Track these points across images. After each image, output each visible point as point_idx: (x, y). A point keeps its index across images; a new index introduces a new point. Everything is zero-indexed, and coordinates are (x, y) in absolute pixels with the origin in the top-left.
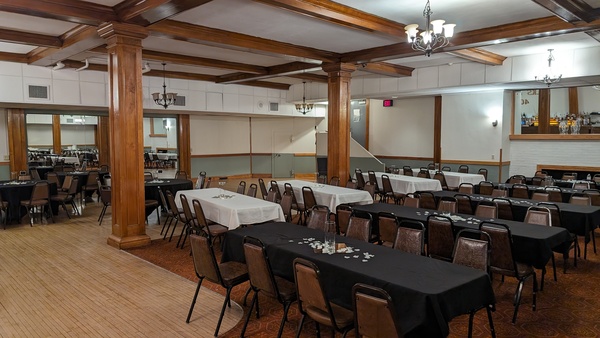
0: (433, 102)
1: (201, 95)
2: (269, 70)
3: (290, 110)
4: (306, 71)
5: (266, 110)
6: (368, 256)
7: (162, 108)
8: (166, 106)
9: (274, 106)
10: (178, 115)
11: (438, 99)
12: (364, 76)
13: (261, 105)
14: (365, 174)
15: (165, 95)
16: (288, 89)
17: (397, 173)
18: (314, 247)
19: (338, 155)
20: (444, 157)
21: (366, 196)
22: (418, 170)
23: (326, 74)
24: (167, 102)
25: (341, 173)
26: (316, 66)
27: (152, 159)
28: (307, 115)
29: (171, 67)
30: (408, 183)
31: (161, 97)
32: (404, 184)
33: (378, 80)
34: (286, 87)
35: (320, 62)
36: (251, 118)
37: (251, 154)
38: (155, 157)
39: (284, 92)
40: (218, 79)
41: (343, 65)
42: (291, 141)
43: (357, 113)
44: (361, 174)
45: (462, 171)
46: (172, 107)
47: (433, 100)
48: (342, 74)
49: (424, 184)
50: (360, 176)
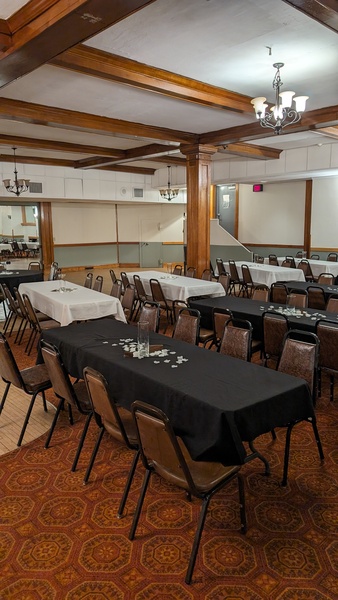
0: (304, 186)
1: (58, 182)
2: (127, 153)
3: (154, 196)
4: (166, 153)
5: (129, 197)
6: (181, 360)
7: (14, 195)
8: (18, 193)
9: (138, 192)
10: (39, 203)
11: (309, 182)
12: (229, 160)
13: (124, 191)
14: (226, 264)
15: (16, 182)
16: (153, 173)
17: (262, 262)
18: (127, 349)
19: (197, 244)
20: (313, 245)
21: (218, 288)
22: (284, 259)
23: (185, 157)
24: (19, 189)
25: (200, 263)
26: (174, 148)
27: (21, 248)
28: (172, 201)
29: (21, 151)
30: (268, 272)
31: (12, 183)
32: (264, 274)
33: (245, 162)
34: (151, 171)
35: (178, 144)
36: (116, 205)
37: (118, 243)
38: (25, 246)
39: (148, 177)
40: (77, 164)
41: (201, 148)
42: (159, 229)
43: (226, 199)
44: (222, 264)
45: (331, 259)
46: (26, 194)
47: (304, 184)
48: (201, 156)
49: (286, 274)
50: (221, 267)
